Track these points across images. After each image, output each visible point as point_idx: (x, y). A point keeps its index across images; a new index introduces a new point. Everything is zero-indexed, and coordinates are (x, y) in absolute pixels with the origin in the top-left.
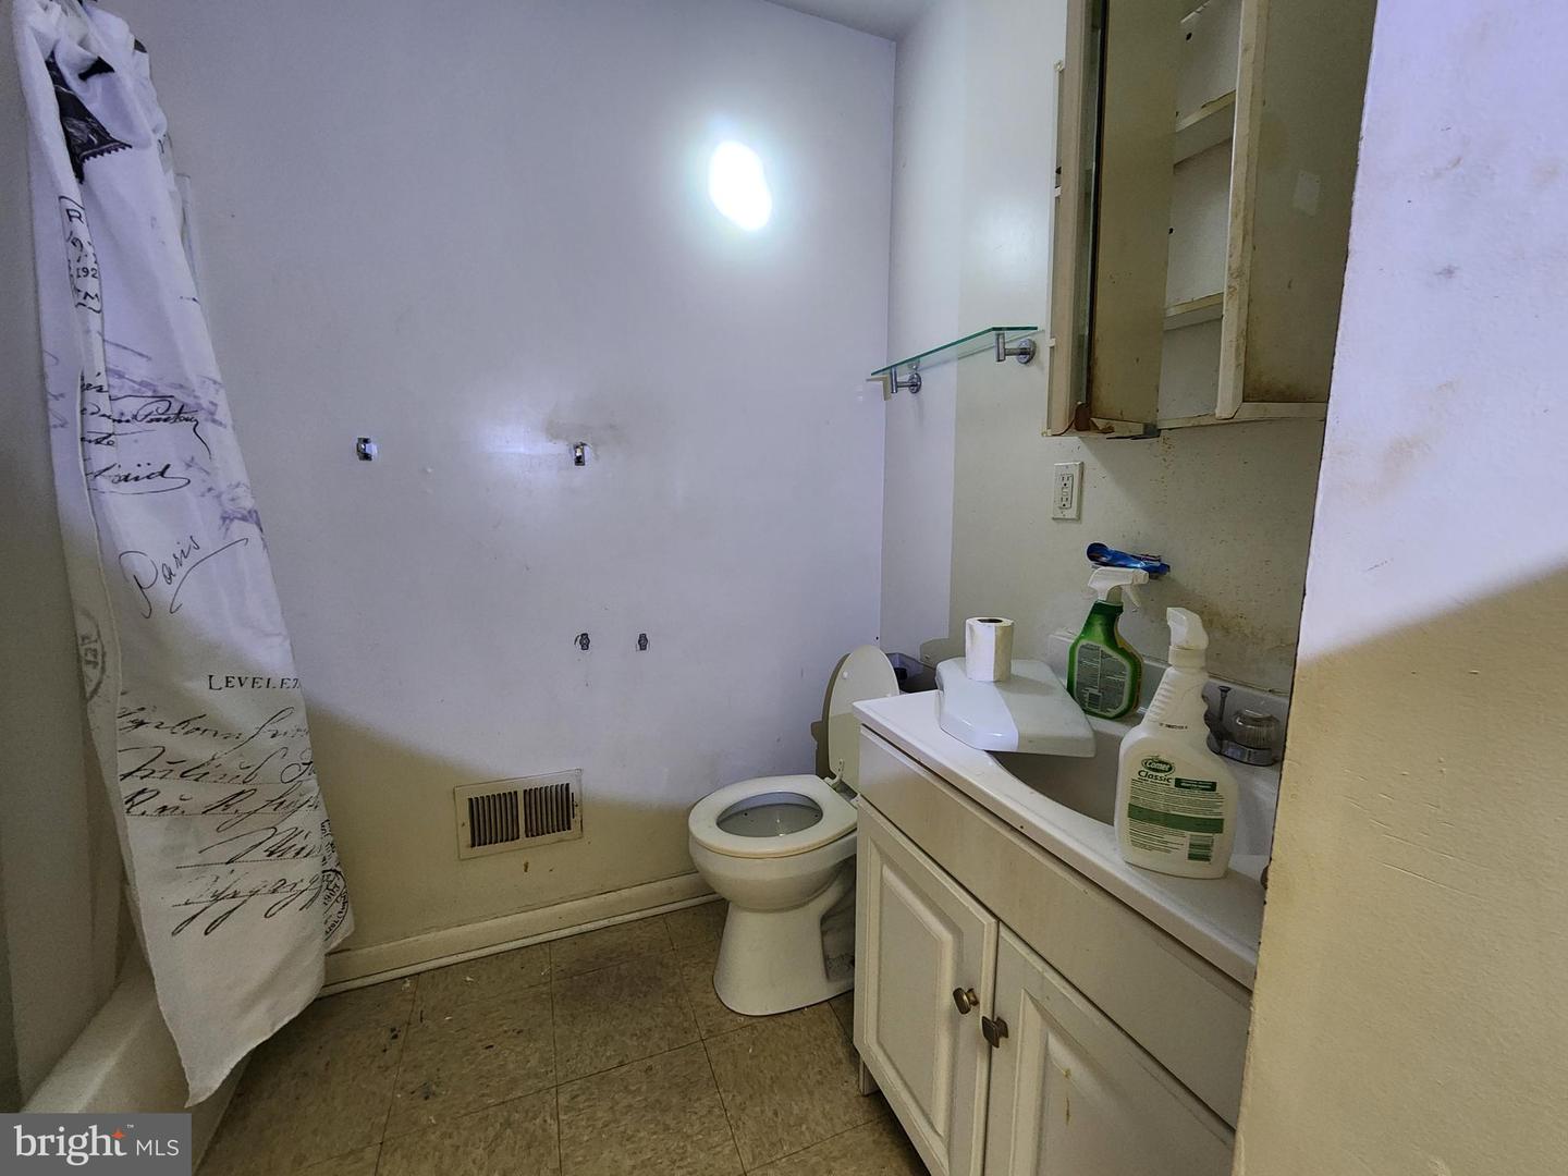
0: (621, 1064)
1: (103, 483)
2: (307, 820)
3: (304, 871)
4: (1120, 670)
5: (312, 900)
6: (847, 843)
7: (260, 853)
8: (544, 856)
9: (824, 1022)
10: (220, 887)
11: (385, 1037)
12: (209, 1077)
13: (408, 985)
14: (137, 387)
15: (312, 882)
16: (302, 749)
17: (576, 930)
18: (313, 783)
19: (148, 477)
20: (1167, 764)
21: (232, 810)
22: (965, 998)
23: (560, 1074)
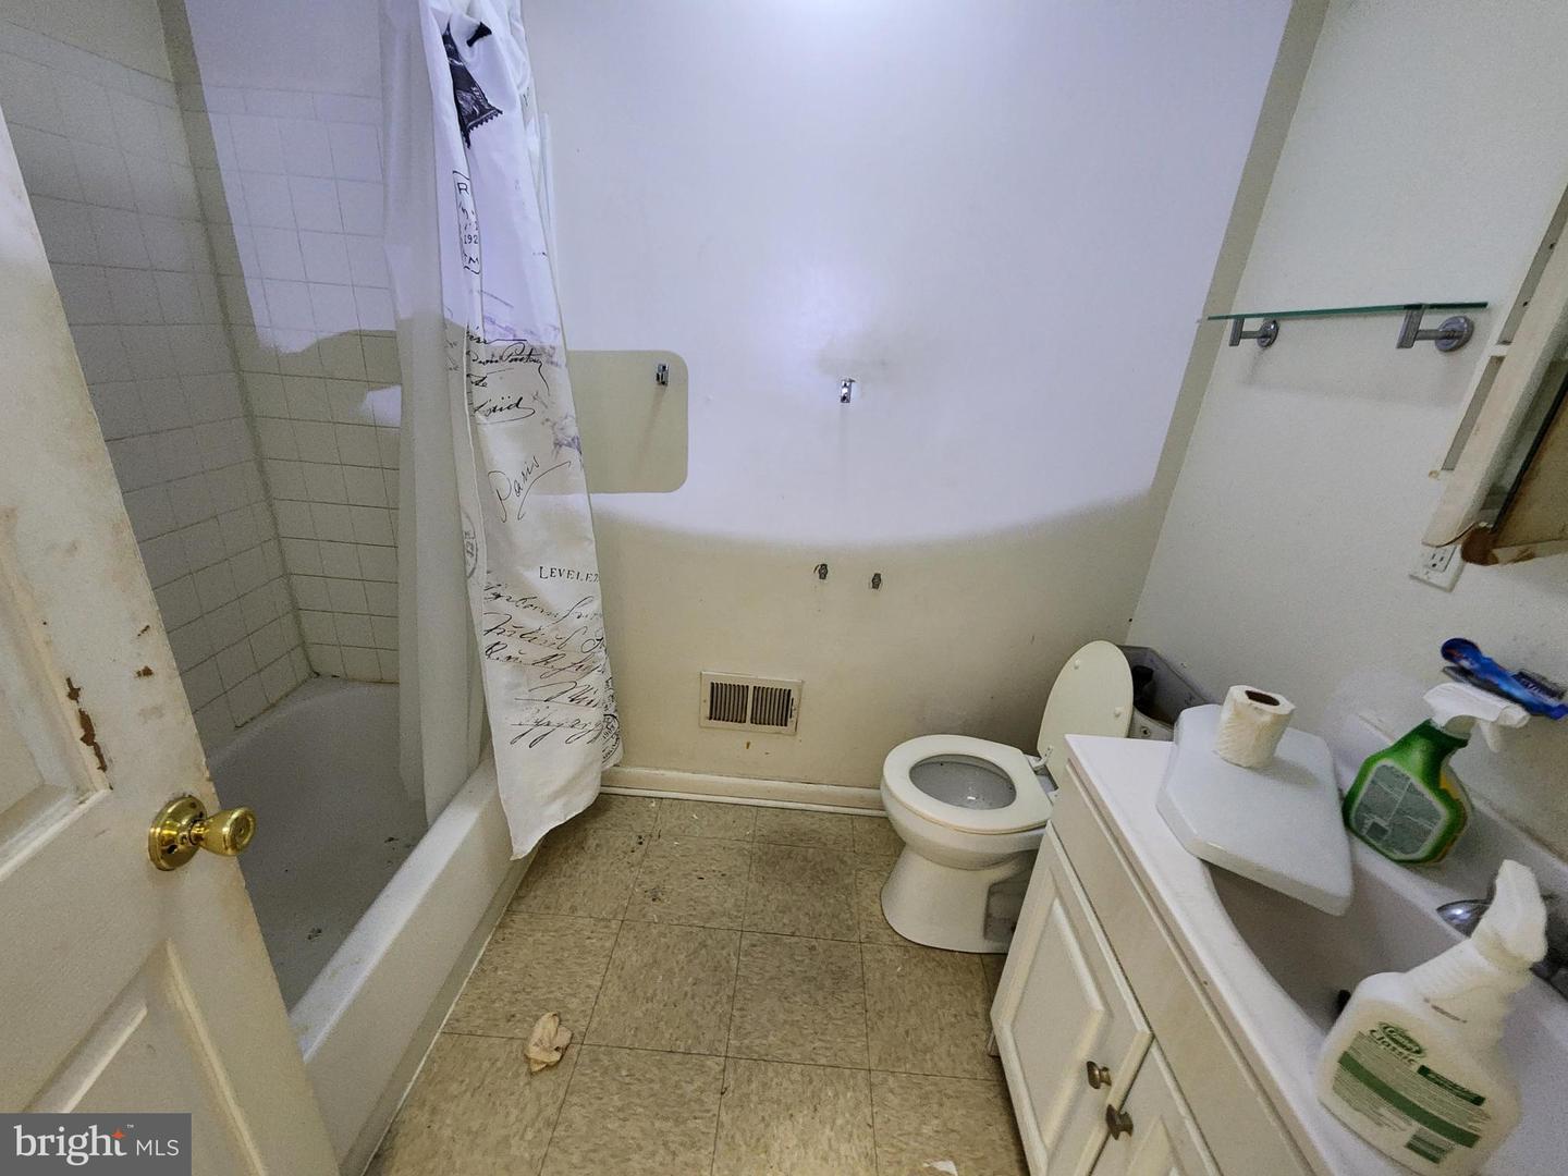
0: (793, 935)
1: (480, 416)
2: (595, 680)
3: (592, 716)
4: (1432, 815)
5: (595, 738)
6: (1031, 838)
7: (565, 698)
8: (763, 740)
9: (971, 972)
10: (539, 717)
11: (634, 842)
12: (525, 844)
13: (653, 805)
14: (502, 331)
15: (597, 725)
16: (597, 629)
17: (780, 804)
18: (602, 654)
19: (508, 408)
20: (1418, 1045)
21: (548, 665)
22: (1097, 1072)
23: (746, 923)
